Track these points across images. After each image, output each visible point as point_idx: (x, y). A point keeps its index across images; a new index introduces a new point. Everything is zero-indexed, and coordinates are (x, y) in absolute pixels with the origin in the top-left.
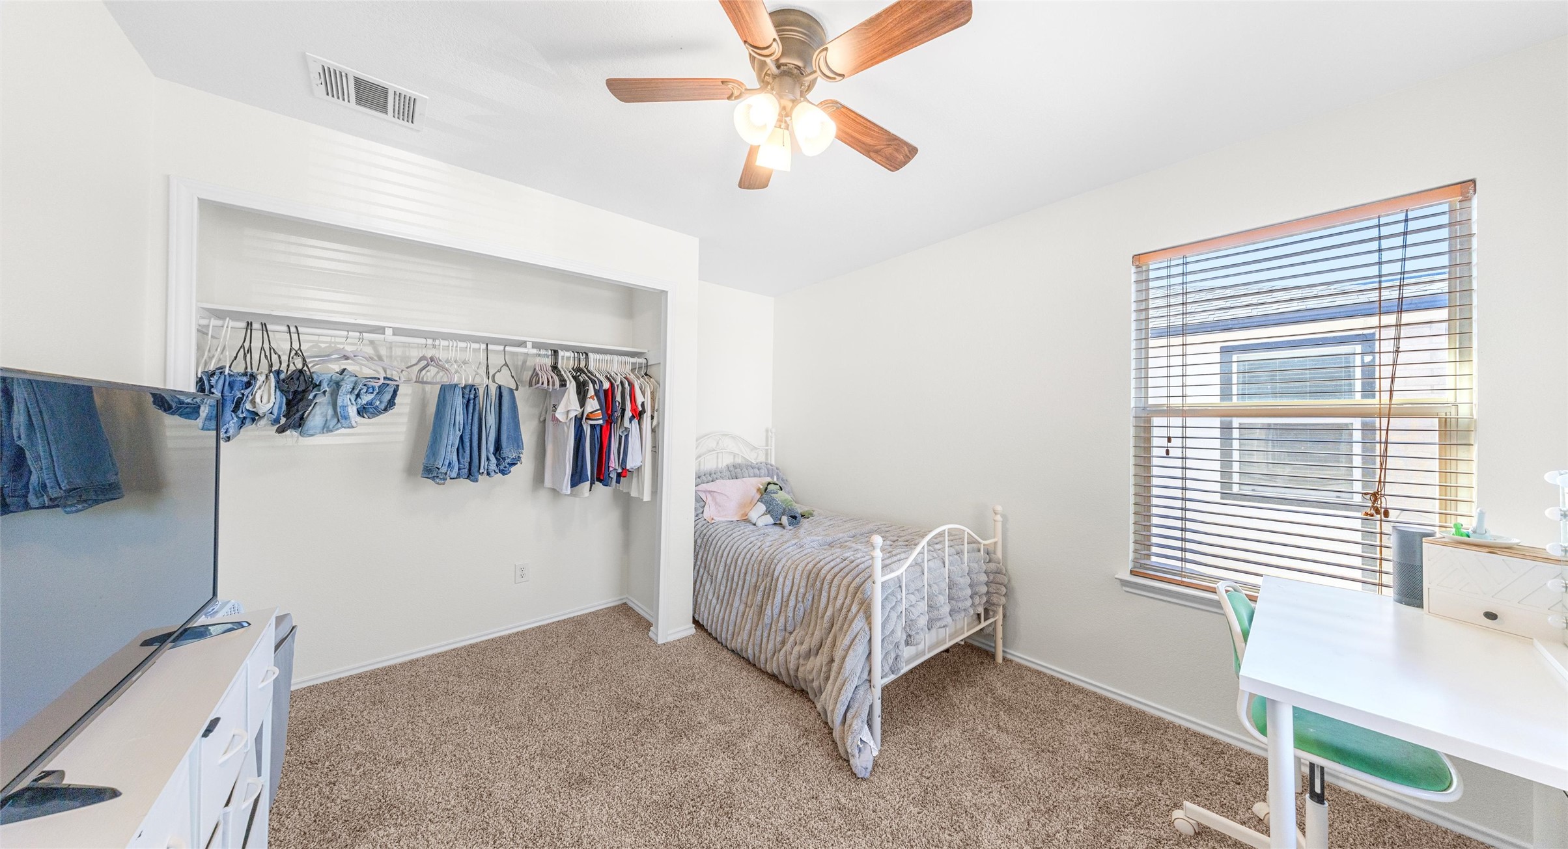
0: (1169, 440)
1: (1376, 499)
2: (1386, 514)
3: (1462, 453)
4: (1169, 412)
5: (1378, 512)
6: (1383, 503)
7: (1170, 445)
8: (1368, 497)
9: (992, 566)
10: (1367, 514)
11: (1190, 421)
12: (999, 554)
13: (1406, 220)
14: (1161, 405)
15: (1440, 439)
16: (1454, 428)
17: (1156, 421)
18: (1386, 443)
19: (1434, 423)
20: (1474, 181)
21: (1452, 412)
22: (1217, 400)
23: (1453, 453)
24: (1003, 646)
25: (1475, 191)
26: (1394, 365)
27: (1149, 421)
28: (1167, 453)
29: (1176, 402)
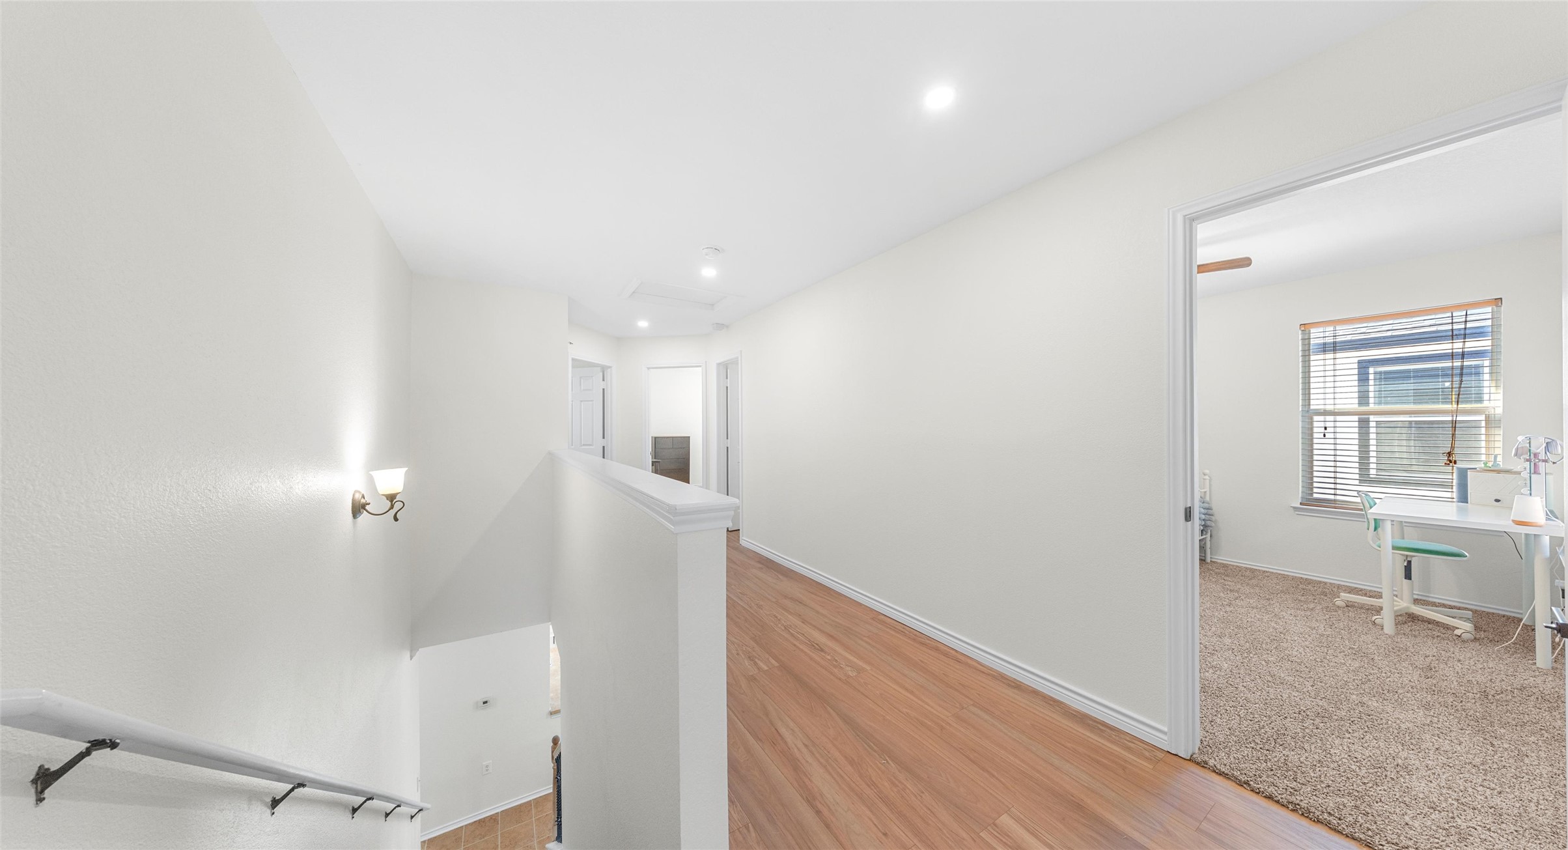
0: (1326, 428)
1: (1450, 456)
2: (1455, 462)
3: (1497, 431)
4: (1325, 413)
5: (1451, 461)
6: (1453, 458)
7: (1326, 431)
8: (1445, 454)
9: (1206, 505)
10: (1446, 464)
11: (1339, 418)
12: (1208, 498)
13: (1466, 322)
14: (1320, 409)
15: (1486, 425)
16: (1493, 419)
17: (1316, 418)
18: (1455, 427)
19: (1482, 417)
20: (1501, 299)
21: (1492, 412)
22: (1357, 406)
23: (1492, 431)
24: (1211, 554)
25: (1502, 304)
26: (1460, 388)
27: (1312, 418)
28: (1324, 435)
29: (1330, 408)
